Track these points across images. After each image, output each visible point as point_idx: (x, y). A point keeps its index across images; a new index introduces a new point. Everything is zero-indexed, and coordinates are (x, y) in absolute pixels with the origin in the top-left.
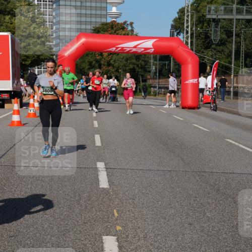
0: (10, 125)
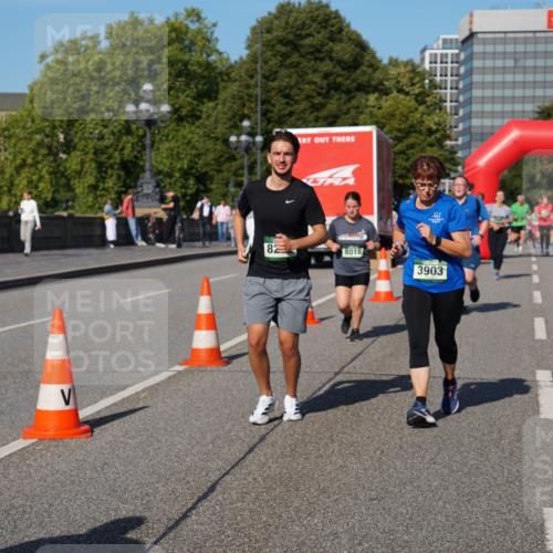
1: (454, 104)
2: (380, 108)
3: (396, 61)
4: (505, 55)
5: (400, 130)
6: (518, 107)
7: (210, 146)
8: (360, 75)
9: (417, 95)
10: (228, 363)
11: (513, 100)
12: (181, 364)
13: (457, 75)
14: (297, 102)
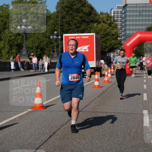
0: (93, 88)
1: (121, 26)
2: (97, 28)
3: (103, 13)
4: (136, 11)
5: (104, 35)
6: (141, 27)
7: (45, 39)
8: (91, 17)
9: (109, 24)
10: (46, 108)
11: (139, 25)
12: (31, 109)
13: (121, 18)
14: (72, 26)
